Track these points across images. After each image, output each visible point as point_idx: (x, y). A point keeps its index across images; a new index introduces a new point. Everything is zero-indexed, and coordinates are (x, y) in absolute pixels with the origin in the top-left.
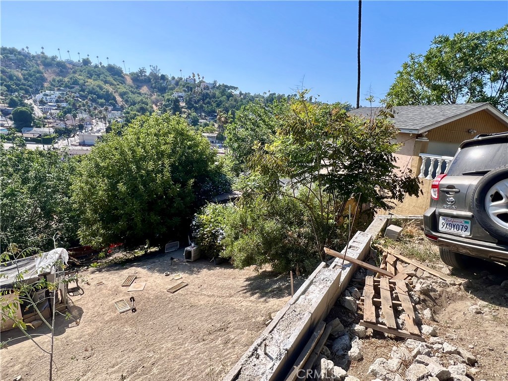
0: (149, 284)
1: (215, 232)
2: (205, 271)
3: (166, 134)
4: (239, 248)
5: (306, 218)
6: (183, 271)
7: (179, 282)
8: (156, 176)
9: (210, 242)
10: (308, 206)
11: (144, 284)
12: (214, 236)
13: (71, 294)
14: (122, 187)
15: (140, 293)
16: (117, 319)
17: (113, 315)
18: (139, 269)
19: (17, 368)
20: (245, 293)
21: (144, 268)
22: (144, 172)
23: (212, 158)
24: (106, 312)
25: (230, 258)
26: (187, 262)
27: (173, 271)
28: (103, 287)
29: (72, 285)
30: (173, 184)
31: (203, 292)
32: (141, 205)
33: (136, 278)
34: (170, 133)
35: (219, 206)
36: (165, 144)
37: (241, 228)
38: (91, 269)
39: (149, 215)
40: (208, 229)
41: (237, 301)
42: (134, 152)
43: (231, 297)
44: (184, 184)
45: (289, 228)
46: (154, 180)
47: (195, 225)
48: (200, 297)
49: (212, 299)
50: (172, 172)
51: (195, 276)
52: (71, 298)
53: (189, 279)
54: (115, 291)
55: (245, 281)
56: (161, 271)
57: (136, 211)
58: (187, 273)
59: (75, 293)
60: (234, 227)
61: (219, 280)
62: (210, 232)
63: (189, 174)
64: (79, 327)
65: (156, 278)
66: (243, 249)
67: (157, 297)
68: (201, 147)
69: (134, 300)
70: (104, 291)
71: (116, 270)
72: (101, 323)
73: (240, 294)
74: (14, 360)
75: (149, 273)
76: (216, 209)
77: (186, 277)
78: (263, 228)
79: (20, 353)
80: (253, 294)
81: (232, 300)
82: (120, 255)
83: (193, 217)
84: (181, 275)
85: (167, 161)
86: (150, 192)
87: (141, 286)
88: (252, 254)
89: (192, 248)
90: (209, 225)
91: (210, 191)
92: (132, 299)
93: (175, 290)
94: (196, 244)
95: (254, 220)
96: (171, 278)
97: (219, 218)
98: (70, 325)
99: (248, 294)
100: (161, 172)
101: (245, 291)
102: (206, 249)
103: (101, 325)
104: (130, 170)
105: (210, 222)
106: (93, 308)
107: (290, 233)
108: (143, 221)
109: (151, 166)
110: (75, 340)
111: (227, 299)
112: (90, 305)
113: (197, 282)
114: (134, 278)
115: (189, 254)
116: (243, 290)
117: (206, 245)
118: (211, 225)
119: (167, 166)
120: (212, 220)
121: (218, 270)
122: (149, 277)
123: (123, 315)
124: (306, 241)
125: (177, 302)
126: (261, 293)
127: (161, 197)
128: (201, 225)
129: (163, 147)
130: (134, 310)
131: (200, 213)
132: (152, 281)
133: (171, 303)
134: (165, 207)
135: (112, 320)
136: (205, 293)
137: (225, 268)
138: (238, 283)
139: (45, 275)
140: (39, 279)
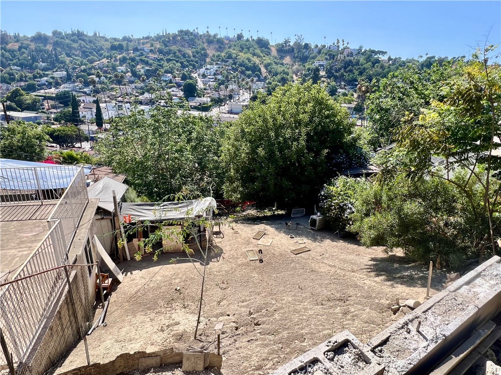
0: (275, 242)
1: (343, 205)
2: (327, 242)
3: (306, 103)
4: (370, 225)
5: (459, 206)
6: (307, 237)
7: (302, 246)
8: (292, 144)
9: (336, 214)
10: (466, 192)
11: (271, 240)
12: (342, 209)
13: (215, 236)
14: (261, 151)
15: (267, 248)
16: (247, 265)
17: (245, 261)
18: (268, 227)
19: (177, 281)
20: (369, 272)
21: (272, 227)
22: (281, 139)
23: (349, 129)
24: (239, 256)
25: (357, 233)
26: (312, 229)
27: (299, 235)
28: (238, 236)
29: (216, 229)
30: (307, 153)
31: (324, 261)
32: (276, 170)
33: (265, 234)
34: (310, 102)
35: (351, 180)
36: (303, 113)
37: (375, 205)
38: (229, 219)
39: (281, 180)
40: (337, 201)
41: (360, 277)
42: (275, 119)
43: (353, 272)
44: (318, 153)
45: (434, 214)
46: (289, 147)
47: (324, 196)
48: (321, 265)
49: (333, 270)
50: (307, 141)
51: (318, 243)
52: (215, 239)
53: (312, 245)
54: (247, 241)
55: (370, 260)
56: (287, 233)
57: (271, 175)
58: (310, 239)
59: (218, 236)
60: (366, 202)
61: (342, 253)
62: (338, 204)
63: (323, 144)
64: (219, 263)
65: (282, 238)
66: (374, 228)
67: (281, 255)
68: (339, 117)
69: (262, 253)
70: (239, 239)
71: (249, 224)
72: (235, 264)
73: (363, 272)
74: (176, 275)
75: (276, 233)
76: (347, 183)
77: (309, 243)
78: (400, 209)
79: (179, 271)
80: (378, 275)
81: (354, 275)
82: (252, 212)
83: (322, 188)
84: (305, 240)
85: (304, 130)
86: (285, 158)
87: (269, 242)
88: (383, 234)
89: (317, 217)
90: (338, 197)
91: (343, 163)
92: (260, 251)
93: (298, 252)
94: (322, 214)
95: (391, 199)
96: (295, 241)
97: (350, 192)
98: (213, 260)
99: (373, 274)
100: (297, 140)
101: (369, 270)
102: (331, 221)
103: (235, 266)
104: (269, 136)
105: (339, 194)
106: (230, 251)
107: (434, 219)
108: (275, 184)
109: (288, 133)
110: (216, 273)
111: (348, 273)
112: (228, 248)
113: (319, 249)
114: (263, 234)
115: (314, 222)
116: (367, 269)
117: (332, 217)
118: (340, 198)
119: (303, 134)
120: (342, 193)
121: (341, 244)
122: (275, 235)
123: (252, 263)
124: (455, 233)
125: (298, 263)
126: (387, 276)
127: (294, 165)
128: (329, 196)
129: (301, 116)
130: (261, 261)
131: (329, 185)
132: (278, 240)
133: (294, 263)
134: (297, 174)
135: (243, 265)
136: (326, 262)
137: (348, 243)
138: (362, 260)
139: (199, 217)
140: (195, 219)
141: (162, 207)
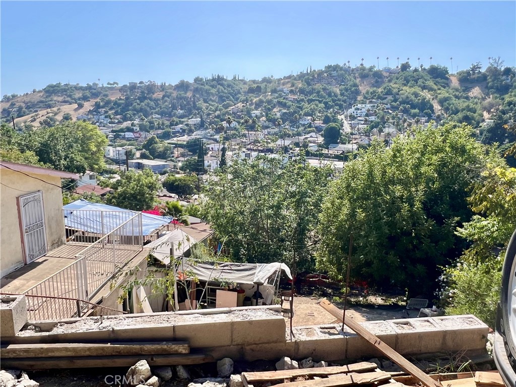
44: (442, 222)
50: (426, 203)
85: (421, 187)
109: (398, 190)
139: (259, 284)
140: (254, 286)
141: (222, 268)
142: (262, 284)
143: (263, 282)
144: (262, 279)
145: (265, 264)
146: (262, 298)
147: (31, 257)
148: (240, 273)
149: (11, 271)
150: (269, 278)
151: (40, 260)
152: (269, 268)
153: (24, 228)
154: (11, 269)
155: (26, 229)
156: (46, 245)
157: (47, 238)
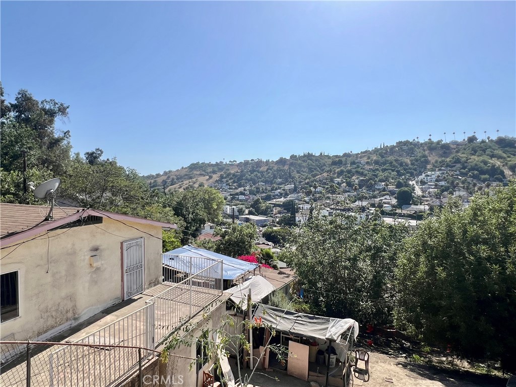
8: (491, 267)
13: (357, 374)
14: (441, 272)
22: (472, 258)
29: (361, 365)
46: (488, 272)
52: (355, 379)
59: (361, 376)
71: (420, 375)
85: (512, 248)
100: (502, 262)
109: (484, 251)
119: (513, 256)
139: (331, 341)
140: (326, 342)
141: (296, 318)
142: (335, 341)
143: (336, 339)
144: (334, 335)
145: (339, 319)
146: (335, 354)
147: (129, 294)
148: (313, 326)
149: (109, 306)
150: (342, 335)
151: (136, 298)
152: (343, 324)
153: (125, 268)
154: (109, 304)
155: (126, 270)
156: (143, 284)
157: (145, 279)
